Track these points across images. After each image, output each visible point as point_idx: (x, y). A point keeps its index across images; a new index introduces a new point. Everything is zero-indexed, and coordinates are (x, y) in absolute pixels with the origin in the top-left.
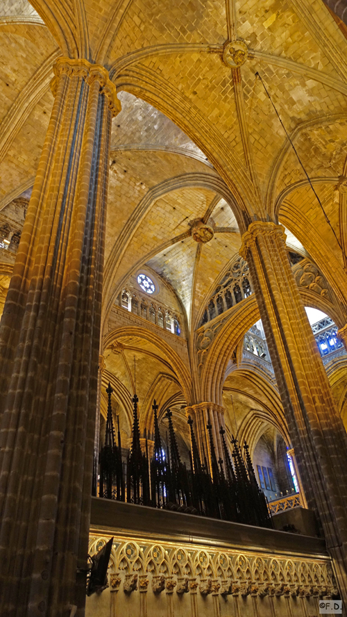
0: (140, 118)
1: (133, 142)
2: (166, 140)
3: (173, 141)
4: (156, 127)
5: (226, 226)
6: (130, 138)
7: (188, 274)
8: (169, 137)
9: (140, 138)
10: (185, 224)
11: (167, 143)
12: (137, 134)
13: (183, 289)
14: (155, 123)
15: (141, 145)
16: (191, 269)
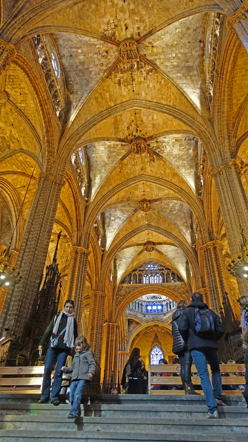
0: (171, 205)
1: (162, 211)
2: (176, 220)
3: (178, 223)
4: (174, 212)
5: (160, 250)
6: (162, 209)
7: (129, 258)
8: (177, 220)
9: (165, 212)
10: (146, 240)
11: (175, 222)
12: (166, 210)
13: (121, 262)
14: (175, 211)
15: (165, 214)
16: (132, 257)
